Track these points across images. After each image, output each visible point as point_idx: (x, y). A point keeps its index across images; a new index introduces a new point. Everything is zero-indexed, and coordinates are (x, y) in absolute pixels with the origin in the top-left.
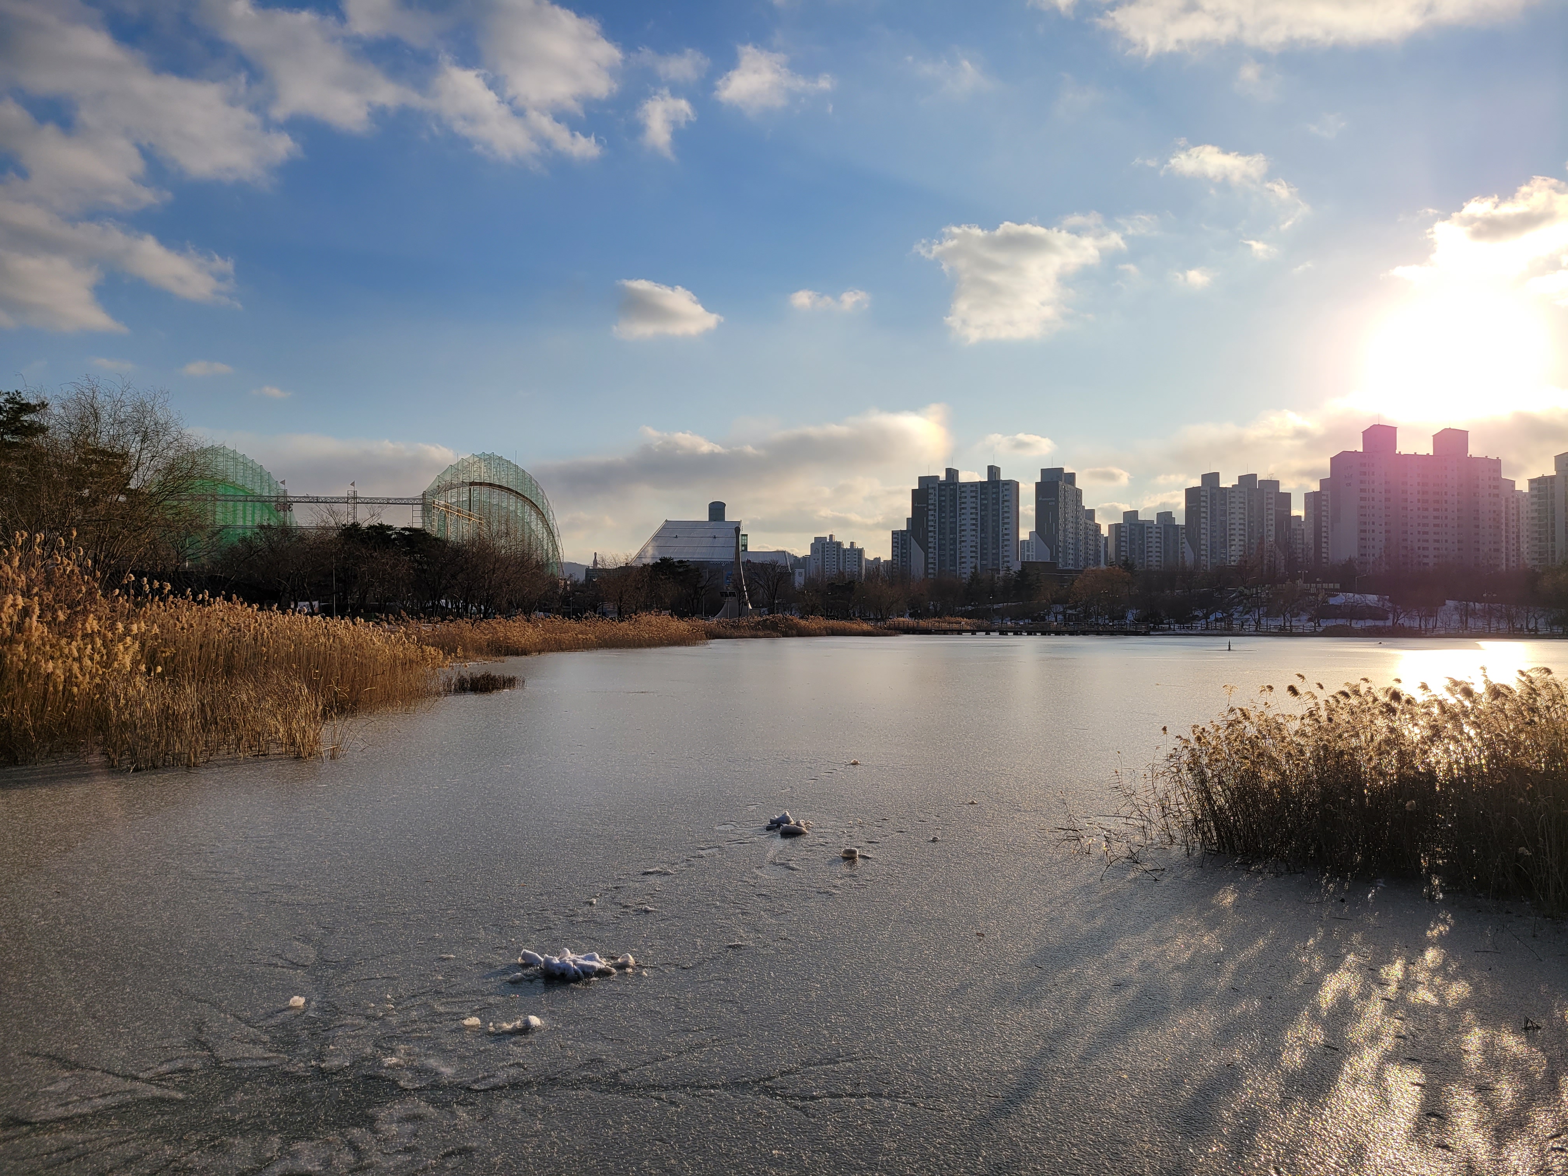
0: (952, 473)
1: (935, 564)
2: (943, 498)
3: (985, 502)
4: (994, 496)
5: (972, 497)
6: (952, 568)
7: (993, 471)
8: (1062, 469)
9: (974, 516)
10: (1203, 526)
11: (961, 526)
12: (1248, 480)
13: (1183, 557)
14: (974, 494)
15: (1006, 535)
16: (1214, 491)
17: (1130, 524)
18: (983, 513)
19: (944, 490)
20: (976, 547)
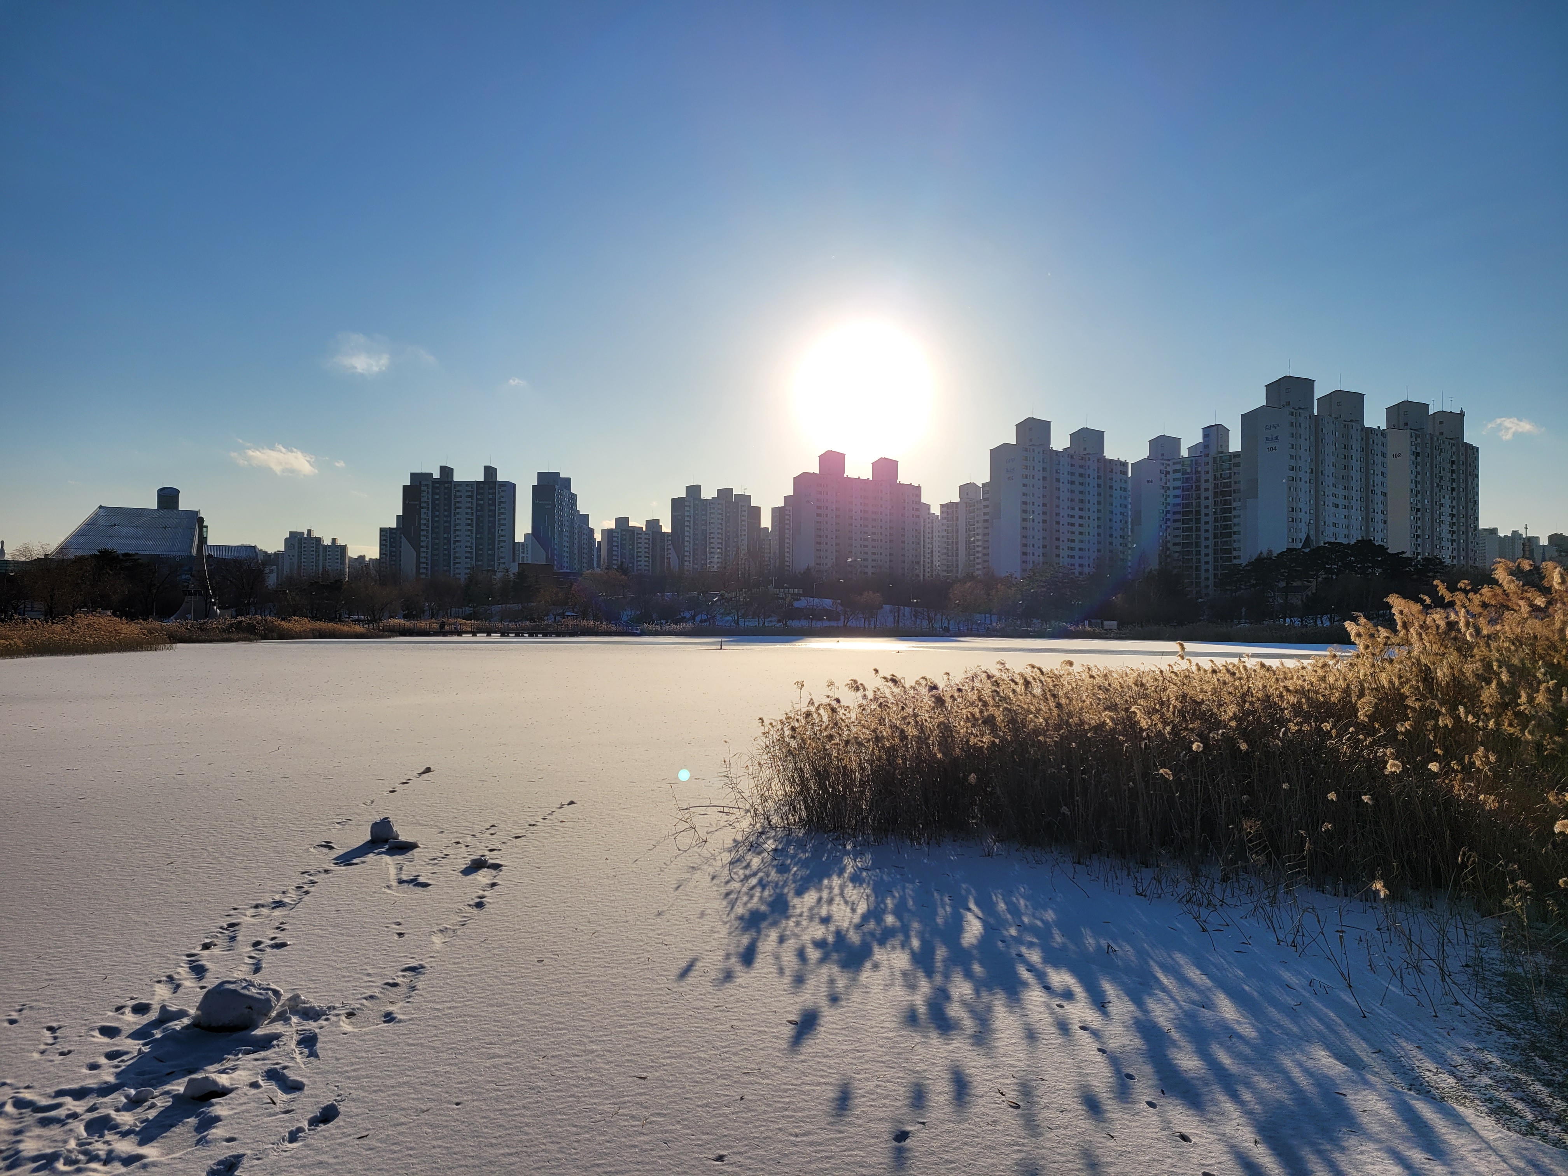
0: (446, 471)
1: (427, 564)
2: (437, 497)
3: (482, 502)
4: (490, 496)
5: (468, 496)
6: (445, 568)
7: (490, 471)
8: (558, 474)
9: (469, 516)
10: (686, 534)
11: (455, 525)
12: (725, 493)
13: (669, 563)
14: (469, 494)
15: (502, 536)
16: (697, 502)
17: (622, 530)
18: (479, 513)
19: (437, 488)
20: (471, 547)
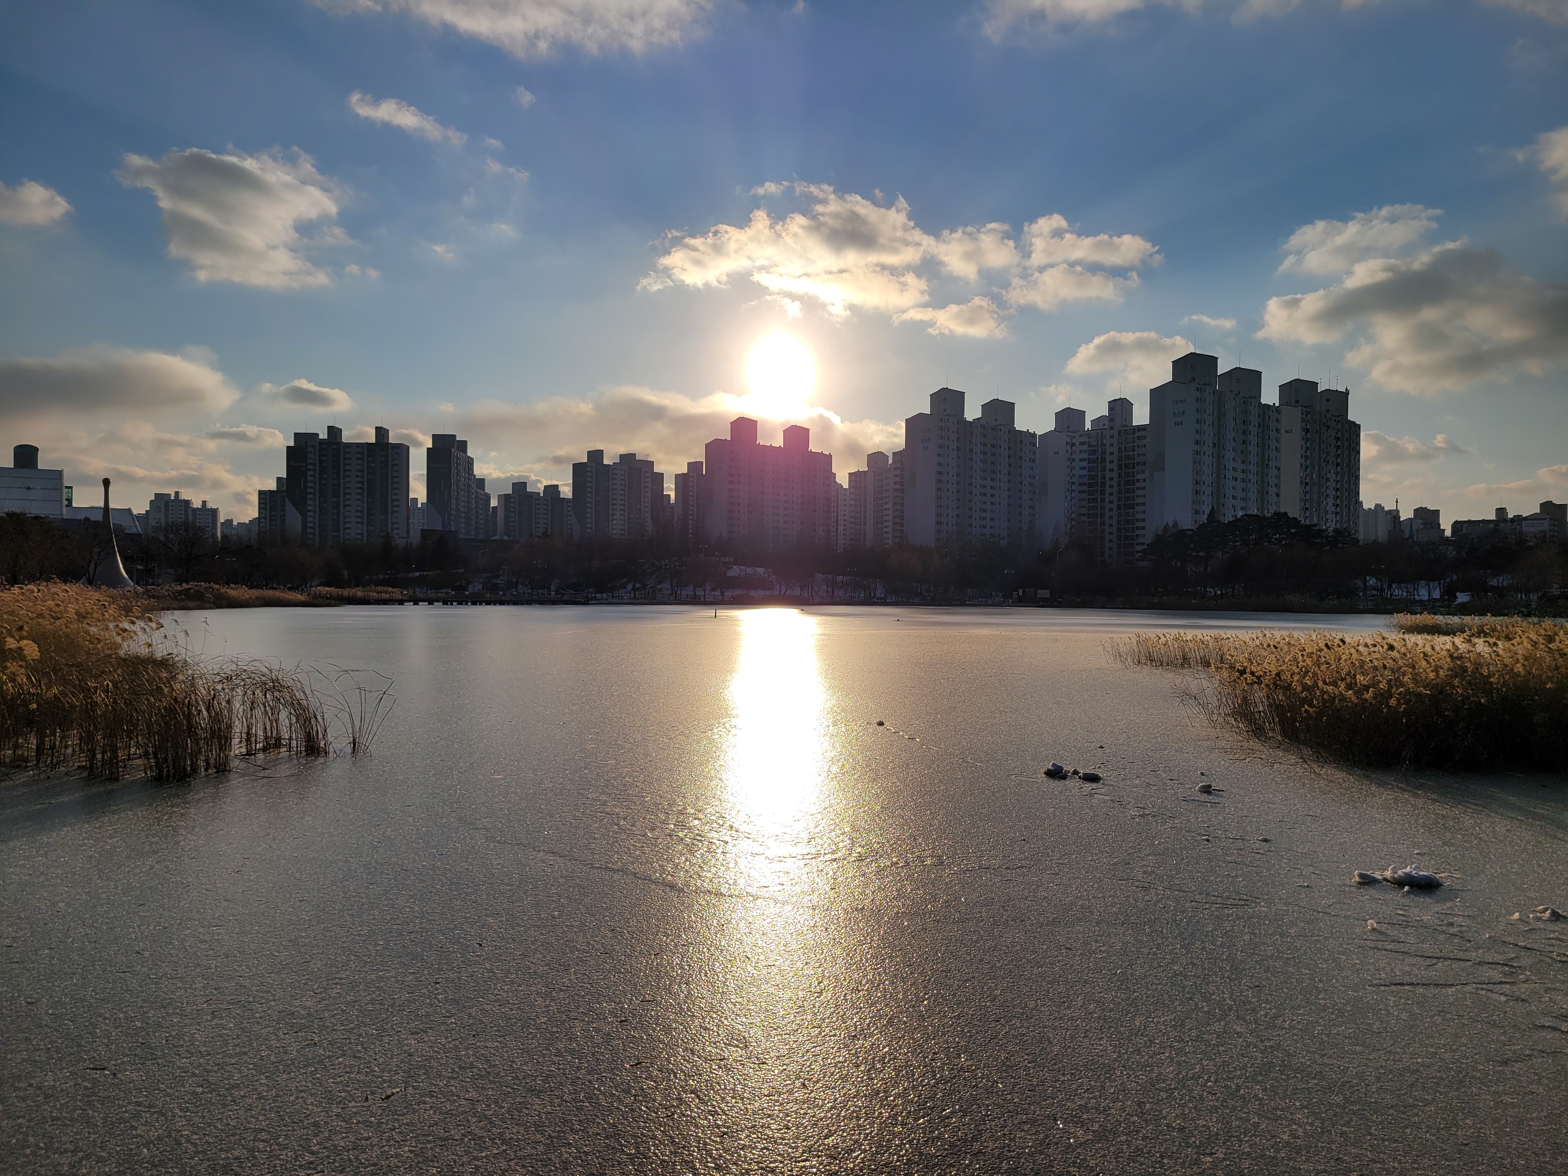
0: (334, 432)
1: (314, 528)
3: (373, 465)
4: (383, 459)
5: (358, 459)
6: (334, 533)
7: (381, 432)
8: (454, 436)
9: (360, 479)
10: (588, 500)
11: (345, 489)
12: (628, 459)
13: (570, 530)
14: (360, 456)
15: (396, 500)
16: (598, 467)
17: (519, 496)
18: (370, 476)
19: (325, 449)
20: (362, 512)
